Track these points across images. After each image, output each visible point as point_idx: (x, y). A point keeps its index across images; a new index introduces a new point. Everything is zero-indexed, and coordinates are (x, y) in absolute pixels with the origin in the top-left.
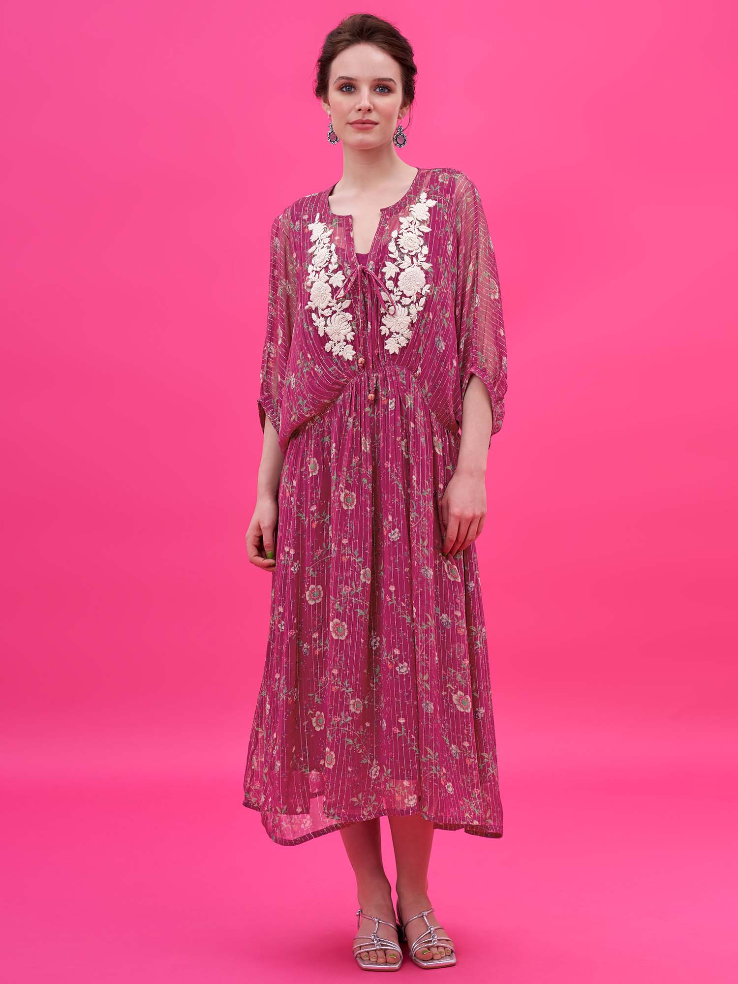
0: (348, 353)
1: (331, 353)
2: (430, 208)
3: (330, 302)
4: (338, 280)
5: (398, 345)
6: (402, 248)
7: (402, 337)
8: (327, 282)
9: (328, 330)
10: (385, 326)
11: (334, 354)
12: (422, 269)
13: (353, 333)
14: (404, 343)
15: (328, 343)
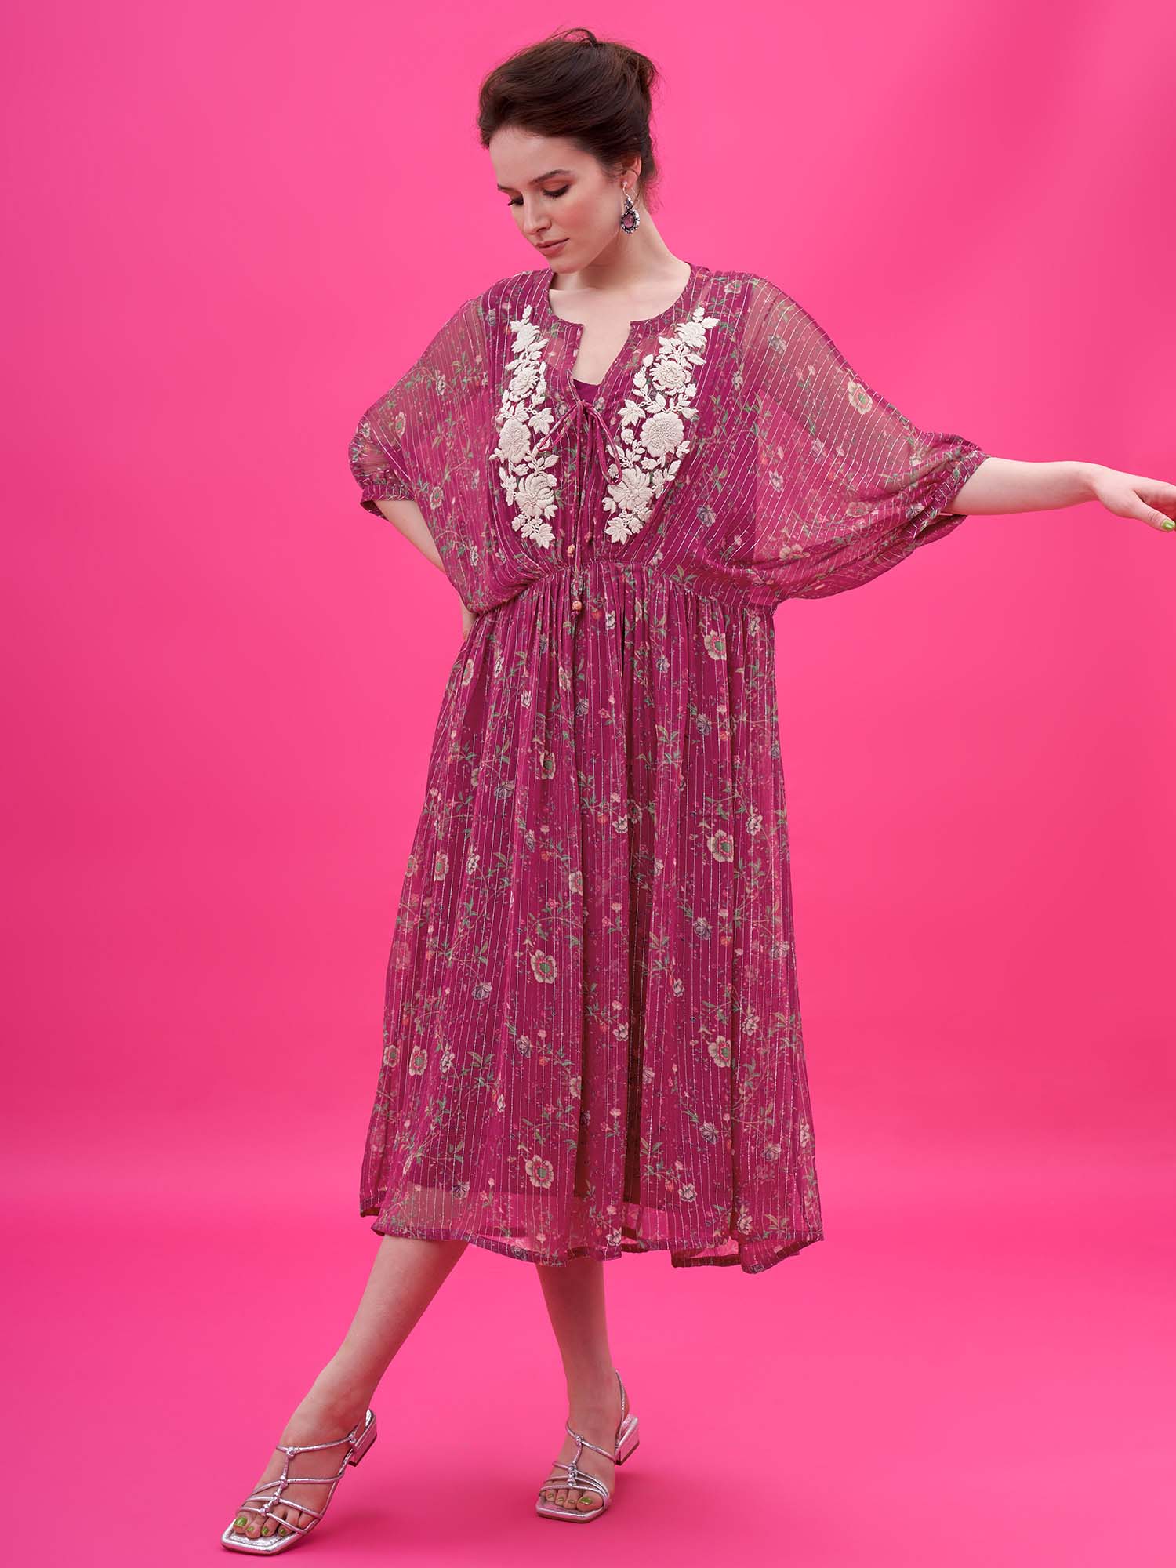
0: (544, 537)
1: (519, 532)
2: (708, 331)
3: (526, 454)
4: (543, 421)
5: (627, 530)
6: (657, 382)
7: (635, 519)
8: (526, 422)
9: (518, 496)
10: (612, 497)
11: (524, 536)
12: (681, 417)
13: (555, 507)
14: (636, 528)
15: (516, 518)
